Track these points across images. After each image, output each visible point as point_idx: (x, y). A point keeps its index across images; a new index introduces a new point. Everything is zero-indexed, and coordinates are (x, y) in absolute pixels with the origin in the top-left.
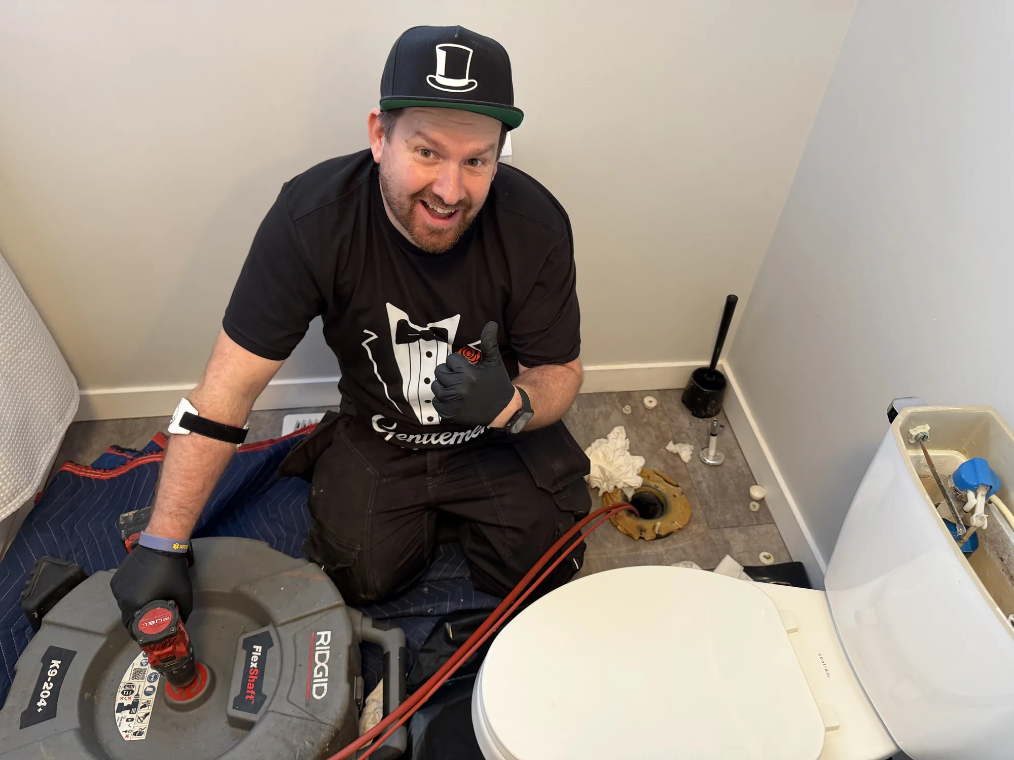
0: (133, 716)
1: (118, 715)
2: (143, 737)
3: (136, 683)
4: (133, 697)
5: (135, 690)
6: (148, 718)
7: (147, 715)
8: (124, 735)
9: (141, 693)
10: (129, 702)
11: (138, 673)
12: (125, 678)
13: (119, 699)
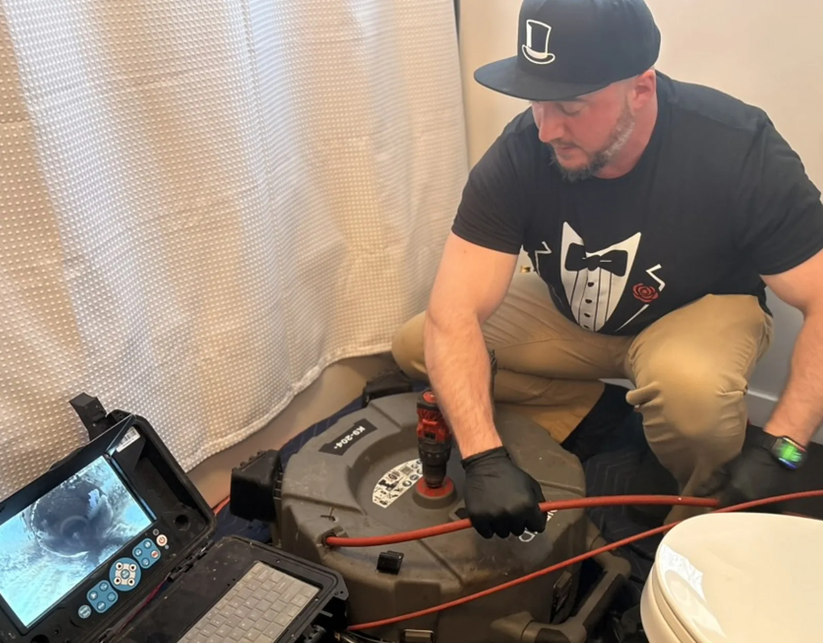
0: (387, 492)
1: (378, 485)
2: (385, 506)
3: (402, 474)
4: (394, 481)
5: (398, 478)
6: (396, 498)
7: (396, 496)
8: (374, 498)
9: (401, 482)
10: (389, 482)
11: (406, 470)
12: (398, 469)
13: (385, 477)
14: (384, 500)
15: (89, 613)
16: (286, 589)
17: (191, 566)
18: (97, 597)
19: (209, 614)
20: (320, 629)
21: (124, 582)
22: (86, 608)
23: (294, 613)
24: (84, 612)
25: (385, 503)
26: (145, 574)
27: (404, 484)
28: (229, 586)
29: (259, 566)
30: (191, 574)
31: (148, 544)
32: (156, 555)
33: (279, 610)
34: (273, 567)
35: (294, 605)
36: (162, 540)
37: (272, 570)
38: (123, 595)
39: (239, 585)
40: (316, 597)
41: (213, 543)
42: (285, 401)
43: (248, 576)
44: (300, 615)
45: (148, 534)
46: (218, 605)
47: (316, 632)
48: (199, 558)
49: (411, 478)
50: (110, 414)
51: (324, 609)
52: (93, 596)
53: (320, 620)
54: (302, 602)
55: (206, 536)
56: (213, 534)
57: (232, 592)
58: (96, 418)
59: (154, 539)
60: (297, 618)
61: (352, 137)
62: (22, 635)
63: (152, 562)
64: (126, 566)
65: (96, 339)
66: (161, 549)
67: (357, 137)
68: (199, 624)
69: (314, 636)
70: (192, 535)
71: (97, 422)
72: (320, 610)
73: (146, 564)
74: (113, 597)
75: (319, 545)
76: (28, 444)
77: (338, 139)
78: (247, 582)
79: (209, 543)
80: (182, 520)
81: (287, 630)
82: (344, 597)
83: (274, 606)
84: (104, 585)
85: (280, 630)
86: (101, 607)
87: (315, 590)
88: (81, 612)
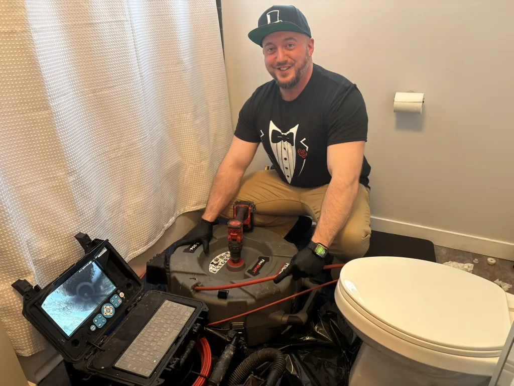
10: (215, 263)
11: (222, 257)
12: (218, 257)
13: (213, 261)
14: (214, 270)
15: (95, 328)
16: (181, 309)
17: (136, 305)
18: (97, 321)
19: (149, 324)
20: (198, 324)
21: (108, 314)
22: (94, 326)
23: (186, 319)
24: (93, 328)
25: (215, 272)
26: (117, 310)
27: (222, 263)
28: (155, 311)
29: (167, 302)
30: (136, 308)
31: (116, 297)
32: (120, 301)
33: (179, 318)
34: (173, 301)
35: (185, 316)
36: (122, 295)
37: (173, 303)
38: (108, 319)
39: (160, 310)
40: (194, 312)
41: (144, 294)
42: (162, 233)
43: (163, 306)
44: (189, 319)
45: (116, 292)
46: (152, 319)
47: (197, 326)
48: (139, 301)
49: (224, 260)
50: (93, 241)
51: (199, 316)
52: (96, 321)
53: (198, 321)
54: (189, 314)
55: (140, 292)
56: (143, 290)
57: (157, 313)
58: (87, 243)
59: (118, 294)
60: (188, 321)
61: (184, 114)
62: (68, 340)
63: (119, 305)
64: (108, 307)
65: (83, 208)
66: (122, 298)
67: (186, 113)
68: (145, 328)
69: (196, 328)
70: (134, 291)
71: (88, 245)
72: (197, 317)
73: (117, 305)
74: (104, 321)
75: (192, 291)
76: (56, 258)
77: (178, 114)
78: (163, 309)
79: (142, 294)
80: (129, 285)
81: (184, 326)
82: (207, 310)
83: (177, 317)
84: (100, 316)
85: (182, 327)
86: (100, 325)
87: (194, 309)
88: (91, 328)
